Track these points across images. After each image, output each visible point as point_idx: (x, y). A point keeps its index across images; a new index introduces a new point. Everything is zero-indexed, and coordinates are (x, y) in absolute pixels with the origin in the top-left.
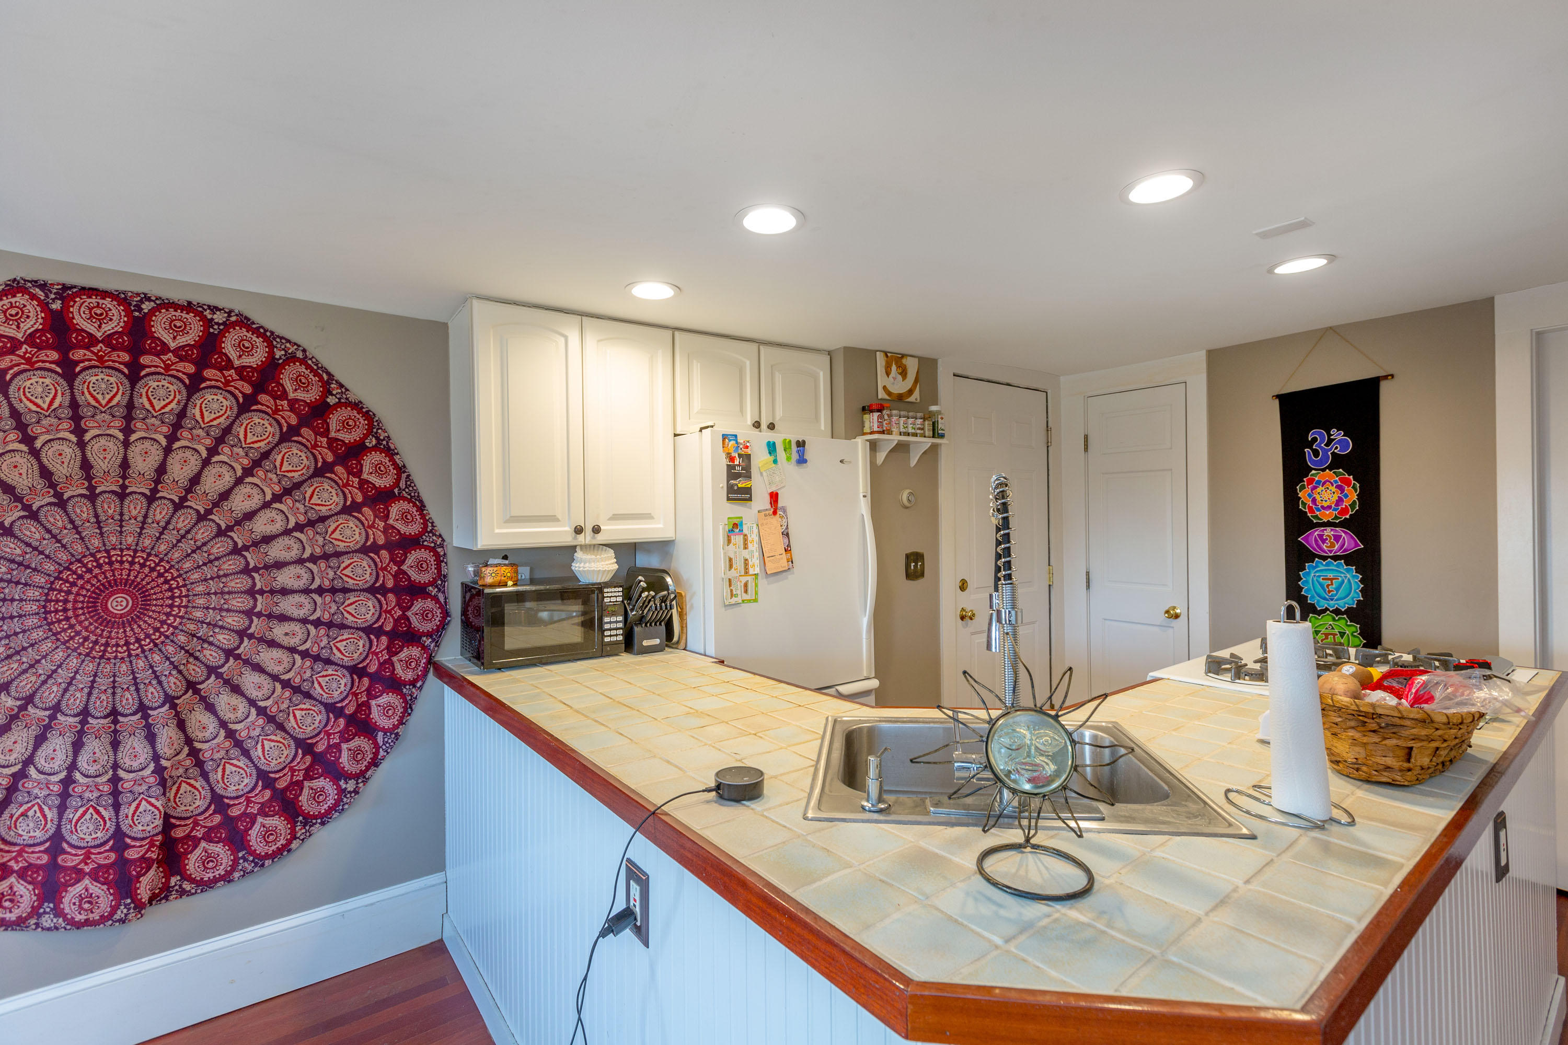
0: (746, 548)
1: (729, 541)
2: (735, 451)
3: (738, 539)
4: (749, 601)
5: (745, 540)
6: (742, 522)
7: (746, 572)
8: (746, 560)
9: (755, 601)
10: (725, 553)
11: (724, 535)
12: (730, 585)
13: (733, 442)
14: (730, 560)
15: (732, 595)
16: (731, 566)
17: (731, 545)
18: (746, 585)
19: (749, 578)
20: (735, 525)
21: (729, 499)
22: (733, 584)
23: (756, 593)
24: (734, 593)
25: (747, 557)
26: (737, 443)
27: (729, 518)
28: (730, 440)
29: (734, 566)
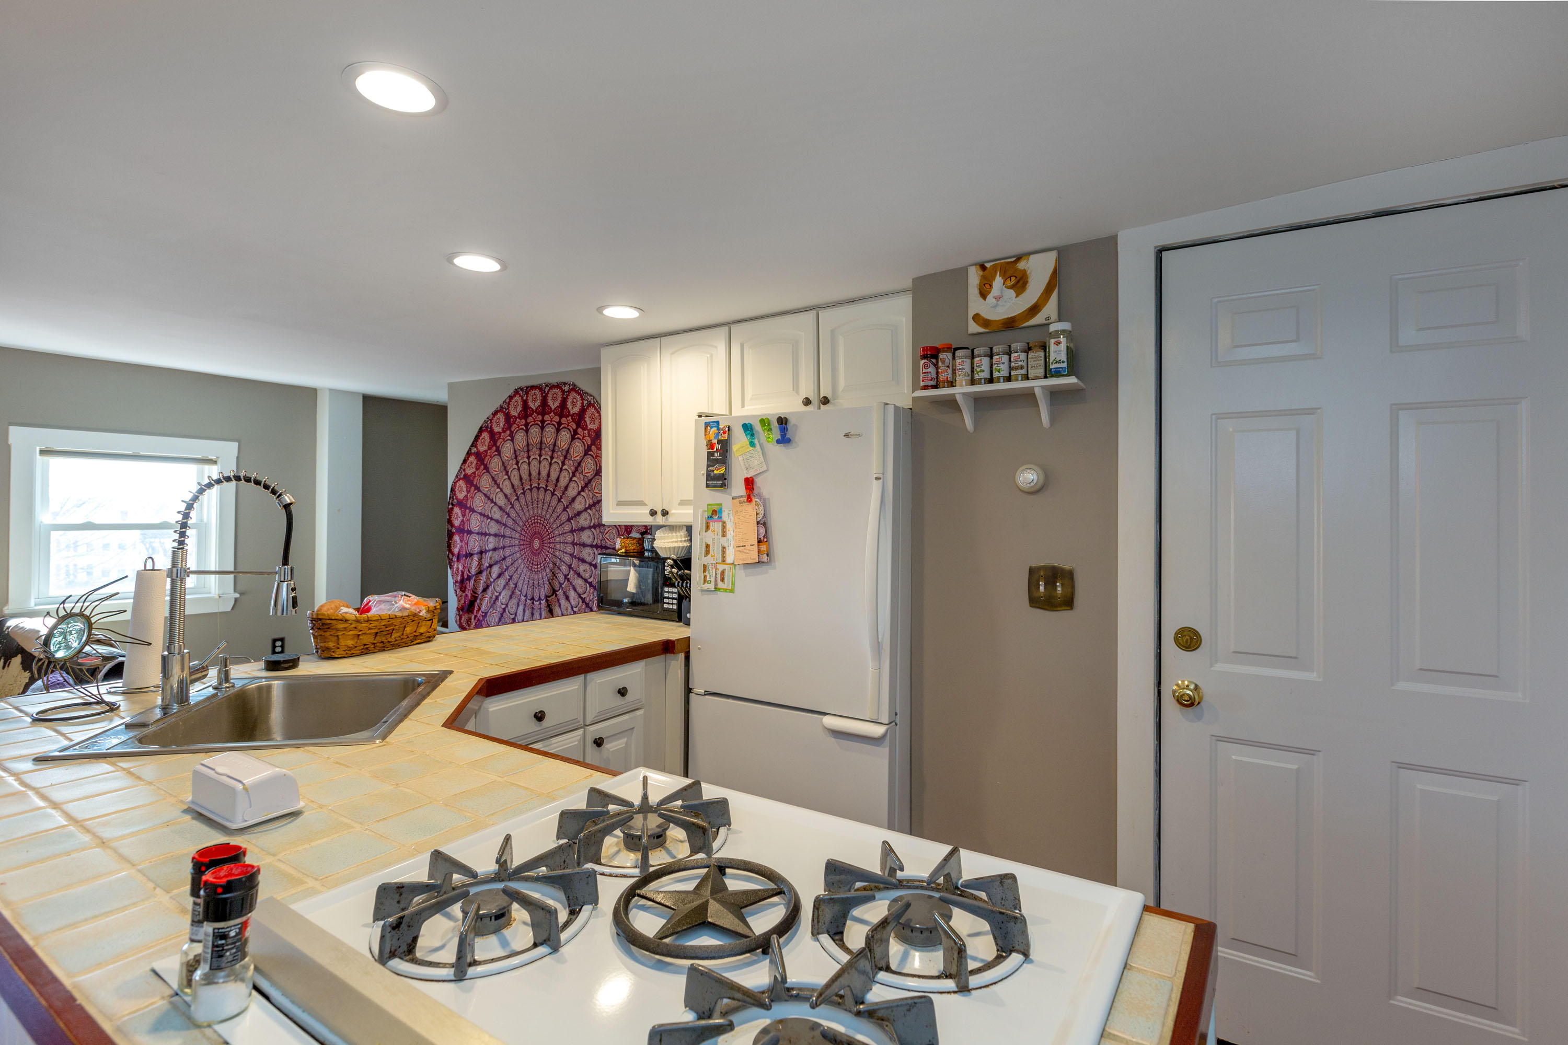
0: (724, 535)
1: (708, 528)
2: (715, 438)
3: (716, 526)
4: (725, 590)
5: (724, 527)
6: (721, 509)
7: (724, 561)
8: (724, 548)
9: (732, 591)
10: (701, 540)
11: (702, 521)
12: (704, 571)
13: (714, 429)
14: (707, 546)
15: (705, 581)
16: (707, 552)
17: (710, 531)
18: (723, 573)
19: (726, 567)
20: (715, 512)
21: (707, 486)
22: (707, 570)
23: (733, 584)
24: (708, 579)
25: (726, 545)
26: (718, 429)
27: (708, 505)
28: (711, 428)
29: (711, 552)
